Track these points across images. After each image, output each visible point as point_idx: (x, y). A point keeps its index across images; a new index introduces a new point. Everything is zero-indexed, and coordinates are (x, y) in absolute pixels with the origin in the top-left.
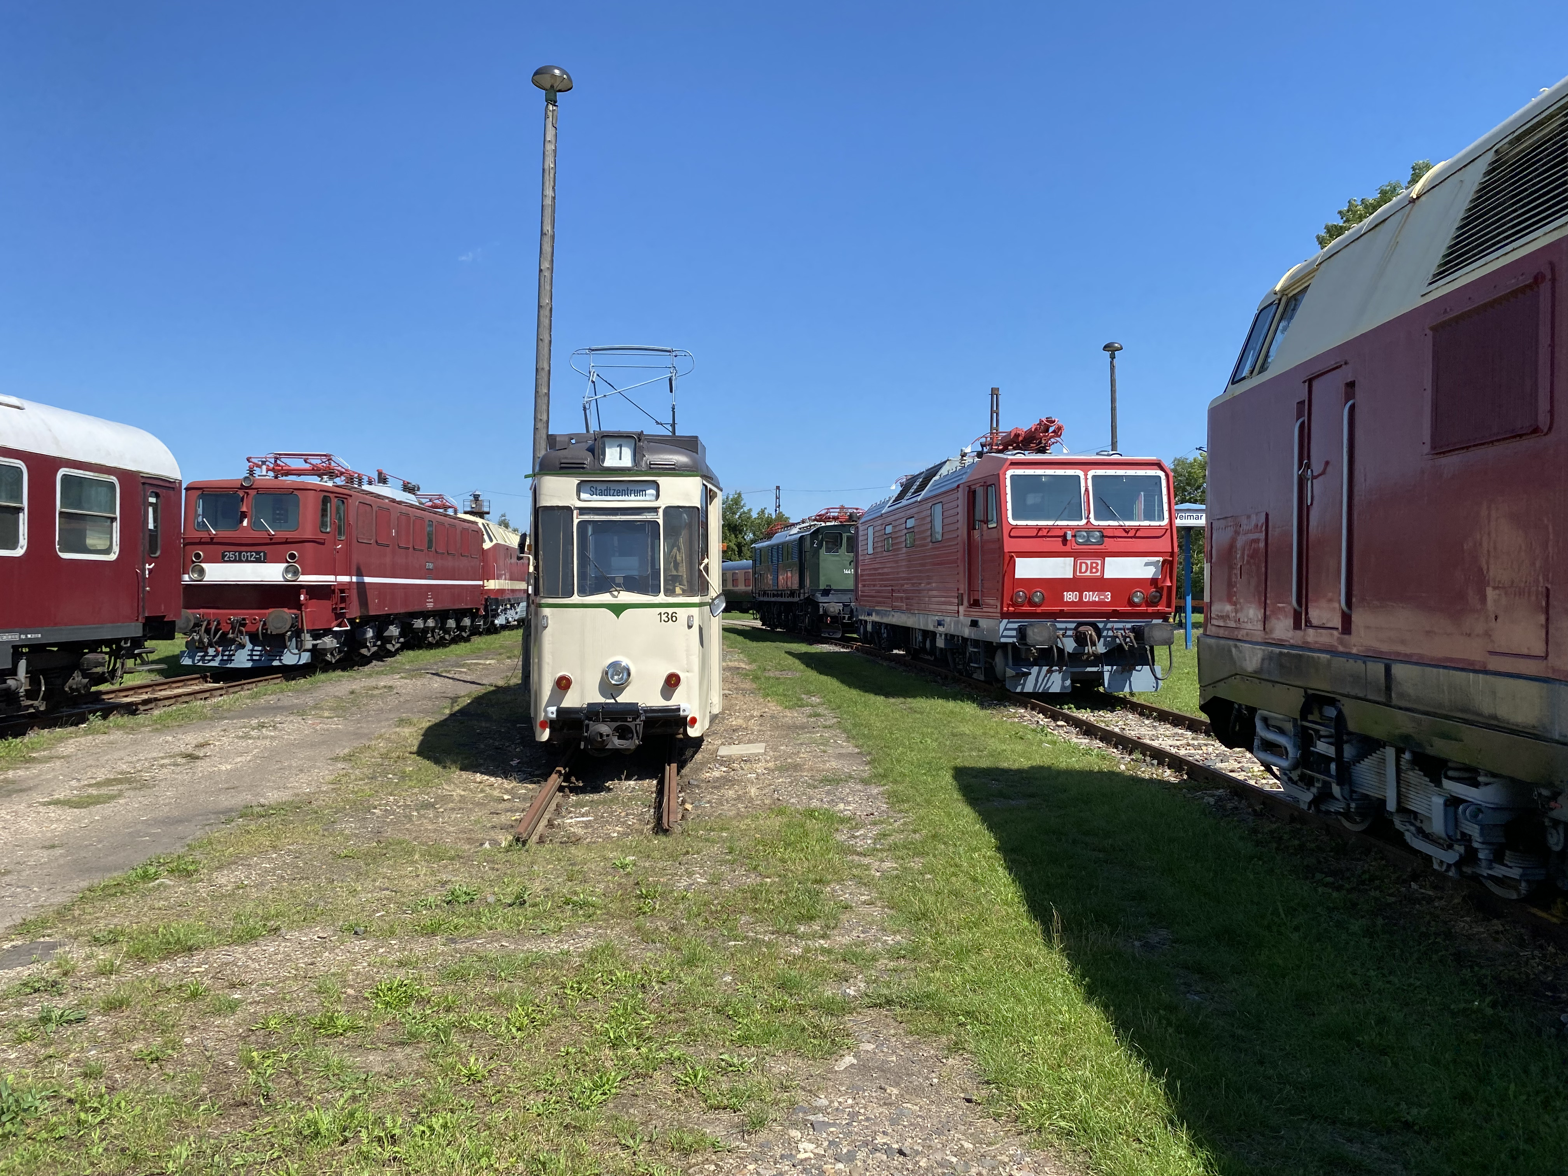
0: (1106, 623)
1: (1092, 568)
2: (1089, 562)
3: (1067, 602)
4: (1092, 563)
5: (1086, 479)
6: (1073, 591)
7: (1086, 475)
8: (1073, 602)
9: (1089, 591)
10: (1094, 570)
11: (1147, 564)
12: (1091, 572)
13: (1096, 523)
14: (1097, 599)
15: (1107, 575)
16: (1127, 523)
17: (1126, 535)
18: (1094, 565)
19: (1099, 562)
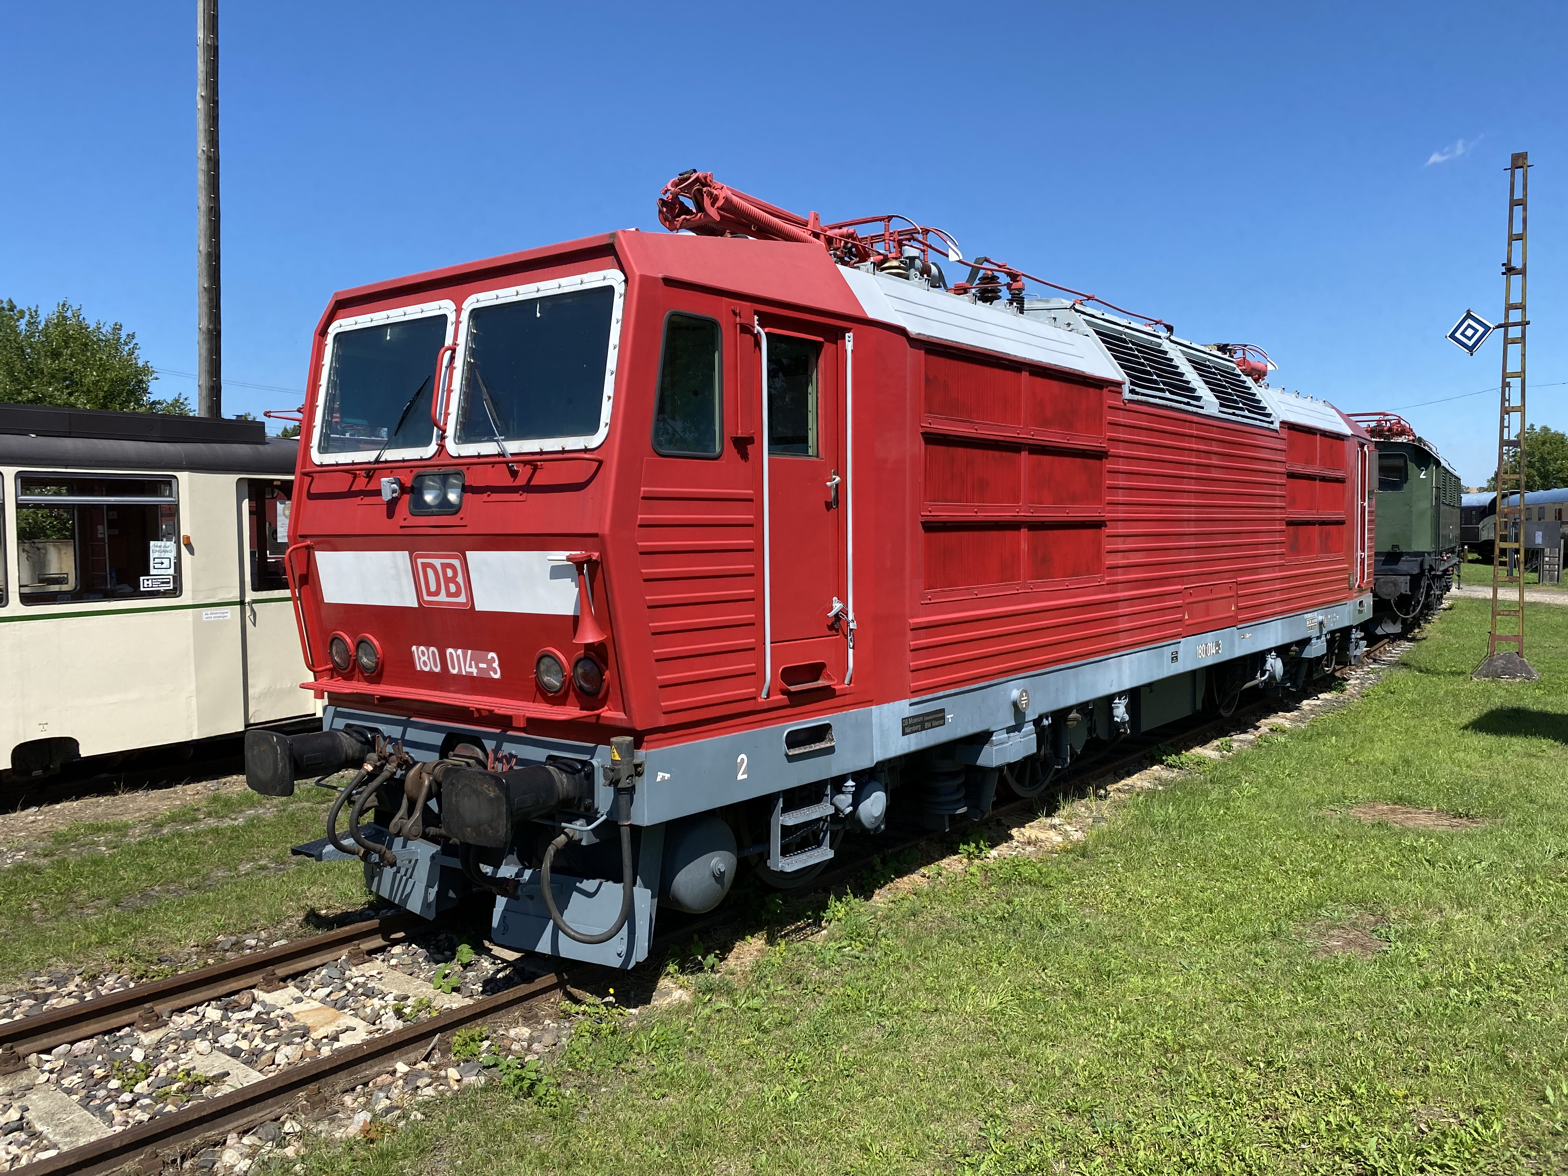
0: (500, 740)
1: (448, 581)
2: (437, 562)
3: (422, 672)
4: (444, 566)
5: (458, 323)
6: (428, 645)
7: (458, 311)
8: (431, 673)
9: (456, 647)
10: (453, 588)
11: (556, 573)
12: (449, 594)
13: (453, 448)
14: (474, 671)
15: (481, 605)
16: (513, 447)
17: (508, 481)
18: (450, 573)
19: (456, 563)
